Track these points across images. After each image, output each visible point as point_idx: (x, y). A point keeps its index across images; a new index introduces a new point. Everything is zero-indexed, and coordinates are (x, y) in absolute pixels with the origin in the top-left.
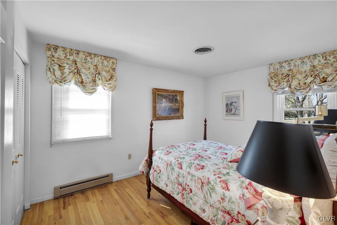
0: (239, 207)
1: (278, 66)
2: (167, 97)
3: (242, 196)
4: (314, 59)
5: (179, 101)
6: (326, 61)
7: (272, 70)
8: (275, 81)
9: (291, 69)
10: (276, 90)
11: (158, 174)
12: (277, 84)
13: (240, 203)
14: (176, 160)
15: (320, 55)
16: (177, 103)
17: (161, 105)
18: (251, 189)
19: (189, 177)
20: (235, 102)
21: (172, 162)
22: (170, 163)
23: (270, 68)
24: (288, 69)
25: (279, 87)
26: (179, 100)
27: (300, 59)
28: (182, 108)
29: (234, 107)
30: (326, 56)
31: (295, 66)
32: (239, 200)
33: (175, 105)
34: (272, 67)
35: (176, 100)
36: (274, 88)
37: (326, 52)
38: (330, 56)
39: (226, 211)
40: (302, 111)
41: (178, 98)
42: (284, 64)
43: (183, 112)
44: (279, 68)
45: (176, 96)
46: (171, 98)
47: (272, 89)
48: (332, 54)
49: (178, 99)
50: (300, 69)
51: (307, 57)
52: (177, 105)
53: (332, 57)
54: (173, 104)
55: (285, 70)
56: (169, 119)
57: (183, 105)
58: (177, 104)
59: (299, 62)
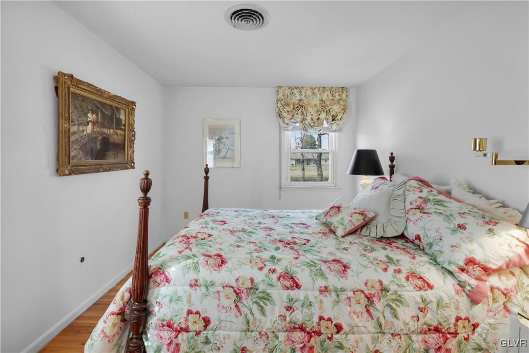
0: (457, 308)
1: (288, 92)
2: (98, 108)
3: (458, 287)
4: (323, 92)
5: (125, 126)
6: (332, 98)
7: (281, 96)
8: (288, 112)
9: (302, 99)
10: (287, 124)
11: (198, 334)
12: (290, 116)
13: (459, 300)
14: (266, 270)
15: (328, 89)
16: (121, 129)
17: (83, 131)
18: (475, 269)
19: (328, 300)
20: (227, 138)
21: (256, 281)
22: (250, 286)
23: (279, 92)
24: (298, 98)
25: (293, 120)
26: (123, 123)
27: (311, 88)
28: (132, 142)
29: (224, 145)
30: (333, 92)
31: (306, 96)
32: (457, 297)
33: (116, 134)
34: (281, 91)
35: (119, 121)
36: (287, 122)
37: (332, 87)
38: (336, 92)
39: (432, 328)
40: (321, 153)
41: (122, 117)
42: (295, 91)
43: (133, 152)
44: (289, 95)
45: (118, 109)
46: (107, 113)
47: (284, 121)
48: (337, 91)
49: (121, 120)
50: (310, 101)
51: (317, 88)
52: (120, 134)
53: (338, 94)
54: (112, 131)
55: (295, 99)
56: (105, 170)
57: (134, 136)
58: (119, 132)
59: (309, 93)
